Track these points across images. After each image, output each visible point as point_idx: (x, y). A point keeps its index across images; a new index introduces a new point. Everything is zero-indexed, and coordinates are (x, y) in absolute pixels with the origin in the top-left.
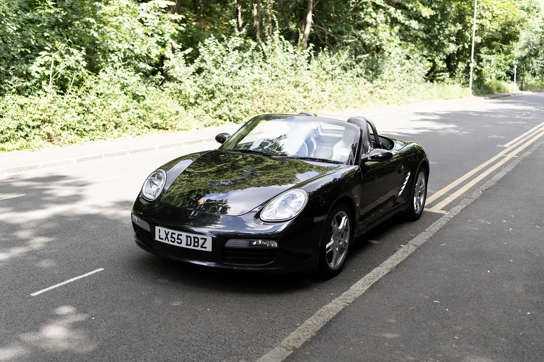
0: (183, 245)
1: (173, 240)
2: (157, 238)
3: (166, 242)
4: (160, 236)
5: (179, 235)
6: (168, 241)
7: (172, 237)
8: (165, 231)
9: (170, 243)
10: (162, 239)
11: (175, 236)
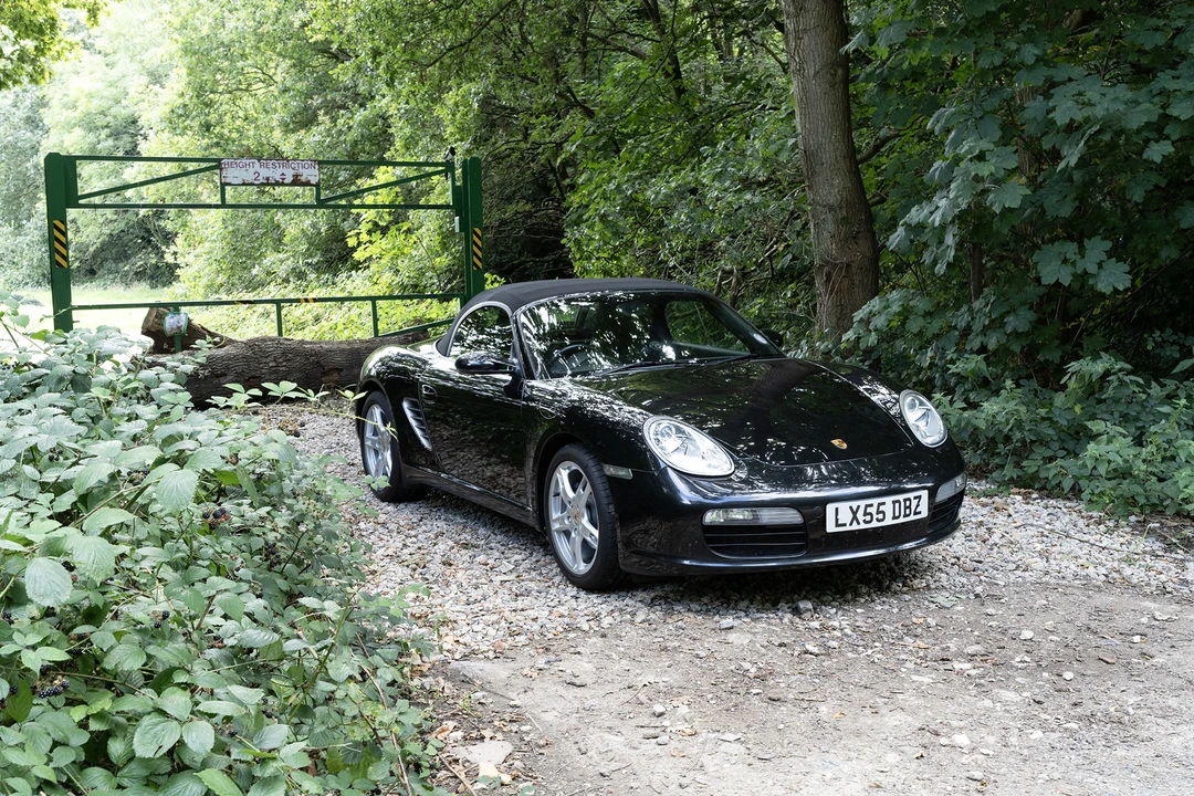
0: (889, 521)
1: (868, 518)
2: (831, 528)
3: (855, 527)
4: (837, 520)
5: (880, 504)
6: (858, 523)
9: (863, 526)
11: (873, 510)
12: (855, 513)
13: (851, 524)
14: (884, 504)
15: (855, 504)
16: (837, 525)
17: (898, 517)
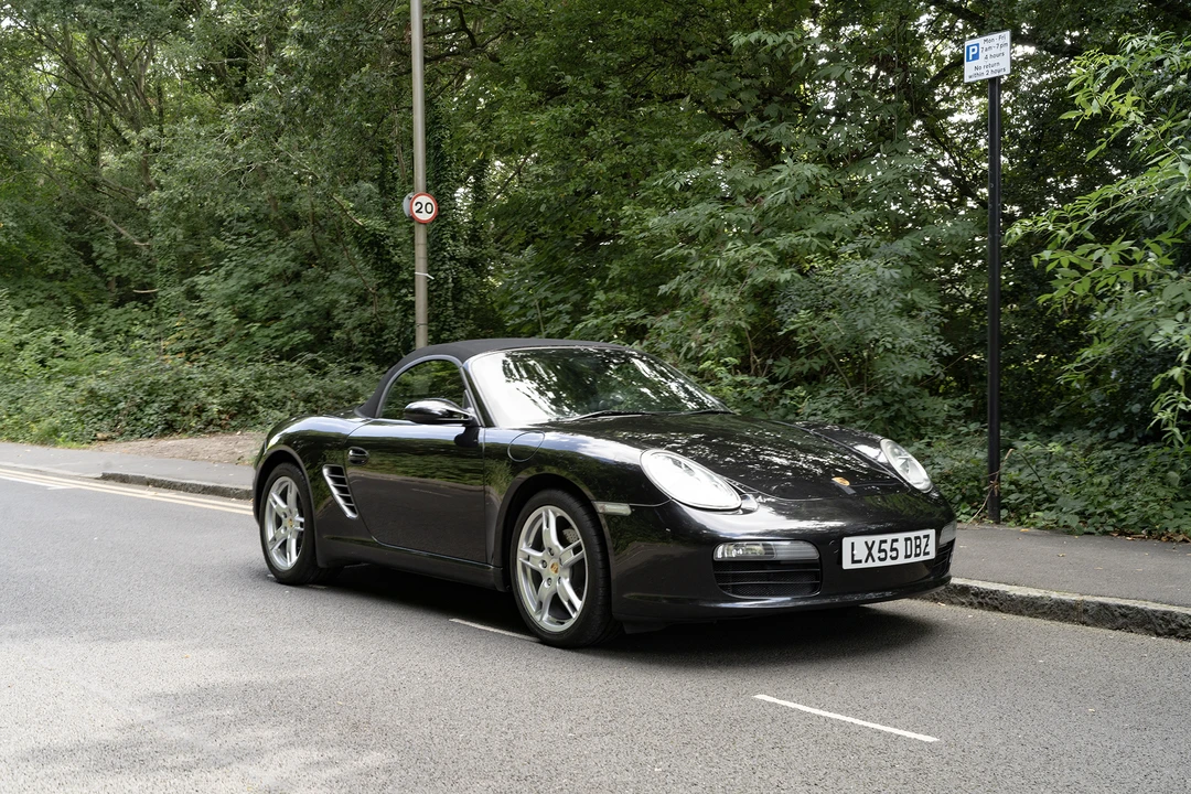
3: (870, 564)
6: (874, 561)
7: (880, 551)
8: (866, 543)
9: (878, 564)
10: (860, 561)
11: (886, 546)
12: (870, 549)
13: (866, 561)
14: (896, 540)
15: (870, 539)
16: (854, 562)
17: (910, 556)
